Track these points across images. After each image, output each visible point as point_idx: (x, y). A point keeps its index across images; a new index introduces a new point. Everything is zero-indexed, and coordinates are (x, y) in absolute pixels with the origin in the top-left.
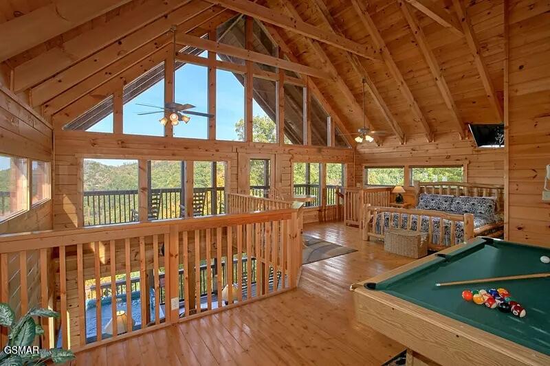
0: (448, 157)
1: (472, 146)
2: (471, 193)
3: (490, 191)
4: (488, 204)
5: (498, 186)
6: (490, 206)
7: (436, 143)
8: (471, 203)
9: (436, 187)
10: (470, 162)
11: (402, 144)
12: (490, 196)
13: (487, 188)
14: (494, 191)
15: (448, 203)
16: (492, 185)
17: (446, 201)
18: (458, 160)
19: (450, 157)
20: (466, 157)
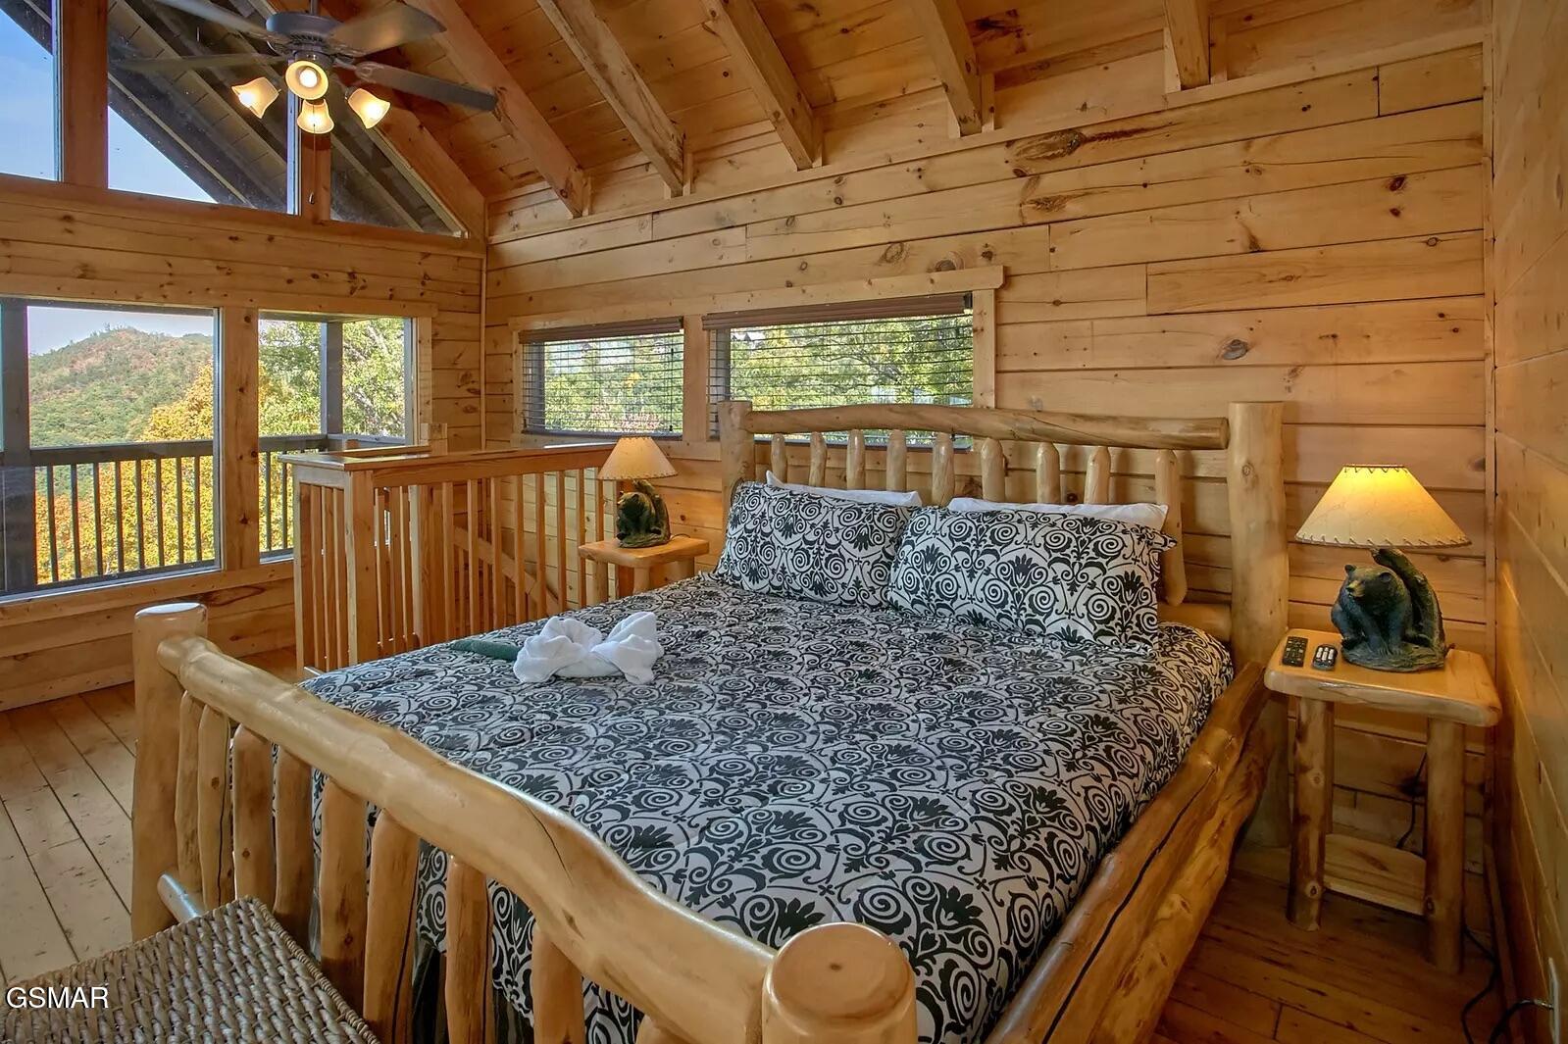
0: (894, 254)
1: (1019, 173)
2: (1013, 473)
3: (1125, 460)
4: (1116, 569)
5: (1174, 430)
6: (1131, 583)
7: (833, 169)
8: (1009, 555)
9: (831, 437)
10: (1008, 278)
11: (677, 194)
12: (1122, 498)
13: (1107, 444)
14: (1150, 462)
15: (874, 552)
16: (1137, 422)
17: (862, 542)
18: (945, 266)
19: (902, 250)
20: (987, 245)
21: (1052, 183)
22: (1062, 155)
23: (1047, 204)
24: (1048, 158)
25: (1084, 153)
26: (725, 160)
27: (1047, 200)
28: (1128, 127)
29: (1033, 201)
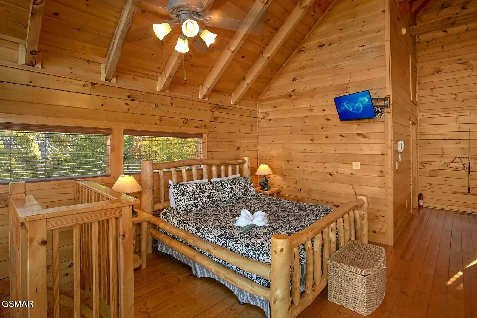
0: (186, 122)
1: (211, 110)
10: (209, 132)
16: (236, 160)
18: (197, 127)
19: (188, 121)
20: (205, 124)
21: (217, 114)
22: (217, 109)
23: (216, 118)
24: (216, 109)
25: (221, 110)
26: (132, 76)
27: (215, 117)
28: (227, 108)
29: (213, 117)
